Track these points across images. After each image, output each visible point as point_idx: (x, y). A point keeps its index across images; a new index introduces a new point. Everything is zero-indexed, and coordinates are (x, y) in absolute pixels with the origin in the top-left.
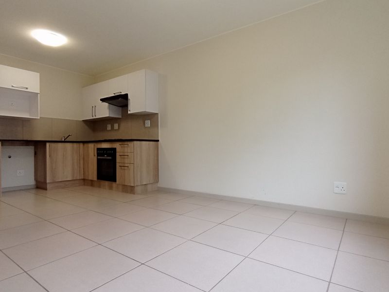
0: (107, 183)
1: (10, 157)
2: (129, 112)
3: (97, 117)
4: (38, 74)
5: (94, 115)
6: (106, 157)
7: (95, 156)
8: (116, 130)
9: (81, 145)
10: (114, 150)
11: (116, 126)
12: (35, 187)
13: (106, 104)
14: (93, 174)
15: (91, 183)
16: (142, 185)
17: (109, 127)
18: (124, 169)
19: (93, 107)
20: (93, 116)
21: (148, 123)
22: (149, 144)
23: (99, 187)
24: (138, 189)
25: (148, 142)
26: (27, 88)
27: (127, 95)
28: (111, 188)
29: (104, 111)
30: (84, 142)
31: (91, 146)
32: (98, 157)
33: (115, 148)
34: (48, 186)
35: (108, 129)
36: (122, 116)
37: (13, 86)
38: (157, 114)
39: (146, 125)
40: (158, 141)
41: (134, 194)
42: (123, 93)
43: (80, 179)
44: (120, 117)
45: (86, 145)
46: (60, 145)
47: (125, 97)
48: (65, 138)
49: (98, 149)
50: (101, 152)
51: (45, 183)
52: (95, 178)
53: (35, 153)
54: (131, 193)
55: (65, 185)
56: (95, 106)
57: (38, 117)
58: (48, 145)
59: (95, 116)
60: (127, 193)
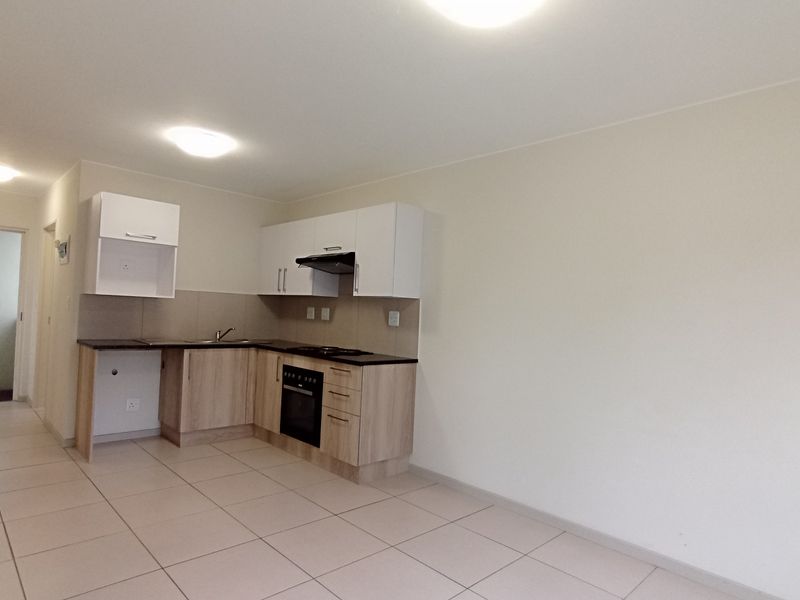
0: (299, 444)
1: (115, 373)
2: (355, 294)
3: (287, 294)
4: (178, 207)
5: (281, 288)
6: (300, 389)
7: (278, 380)
8: (325, 321)
9: (253, 351)
10: (320, 376)
11: (325, 313)
12: (159, 433)
13: (307, 270)
14: (272, 418)
15: (268, 437)
16: (375, 463)
17: (311, 313)
18: (339, 425)
19: (280, 270)
20: (279, 290)
21: (395, 318)
22: (395, 370)
23: (283, 446)
24: (367, 474)
25: (392, 366)
26: (154, 238)
27: (352, 255)
28: (307, 457)
29: (303, 283)
30: (259, 346)
31: (273, 356)
32: (286, 387)
33: (322, 374)
34: (183, 440)
35: (308, 317)
36: (339, 294)
37: (127, 235)
38: (416, 301)
39: (391, 322)
40: (416, 361)
41: (357, 483)
42: (345, 251)
43: (246, 425)
44: (336, 296)
45: (262, 353)
46: (210, 352)
47: (350, 258)
48: (222, 334)
49: (287, 368)
50: (291, 375)
51: (177, 430)
52: (276, 429)
53: (163, 366)
54: (349, 478)
55: (216, 436)
56: (285, 270)
57: (171, 295)
58: (186, 353)
59: (284, 290)
60: (342, 476)
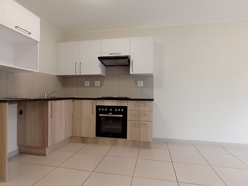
2: (131, 73)
8: (97, 87)
10: (125, 108)
11: (97, 83)
12: (18, 152)
18: (140, 127)
19: (76, 63)
20: (76, 73)
21: (141, 83)
26: (30, 33)
27: (128, 57)
28: (115, 144)
33: (127, 107)
34: (47, 152)
35: (85, 85)
36: (106, 75)
39: (139, 85)
42: (123, 54)
43: (69, 137)
44: (104, 75)
53: (21, 112)
56: (80, 63)
59: (80, 72)
